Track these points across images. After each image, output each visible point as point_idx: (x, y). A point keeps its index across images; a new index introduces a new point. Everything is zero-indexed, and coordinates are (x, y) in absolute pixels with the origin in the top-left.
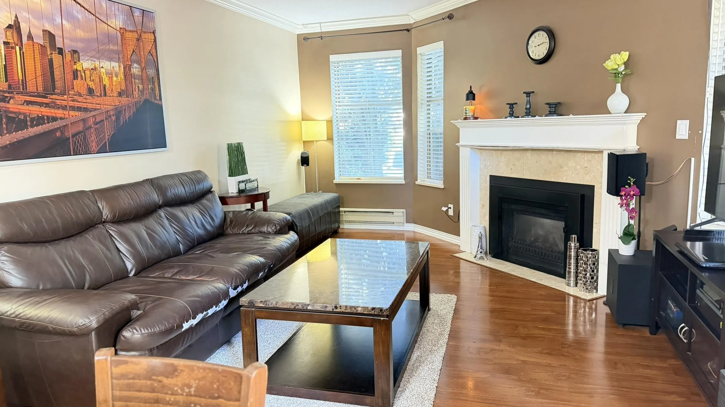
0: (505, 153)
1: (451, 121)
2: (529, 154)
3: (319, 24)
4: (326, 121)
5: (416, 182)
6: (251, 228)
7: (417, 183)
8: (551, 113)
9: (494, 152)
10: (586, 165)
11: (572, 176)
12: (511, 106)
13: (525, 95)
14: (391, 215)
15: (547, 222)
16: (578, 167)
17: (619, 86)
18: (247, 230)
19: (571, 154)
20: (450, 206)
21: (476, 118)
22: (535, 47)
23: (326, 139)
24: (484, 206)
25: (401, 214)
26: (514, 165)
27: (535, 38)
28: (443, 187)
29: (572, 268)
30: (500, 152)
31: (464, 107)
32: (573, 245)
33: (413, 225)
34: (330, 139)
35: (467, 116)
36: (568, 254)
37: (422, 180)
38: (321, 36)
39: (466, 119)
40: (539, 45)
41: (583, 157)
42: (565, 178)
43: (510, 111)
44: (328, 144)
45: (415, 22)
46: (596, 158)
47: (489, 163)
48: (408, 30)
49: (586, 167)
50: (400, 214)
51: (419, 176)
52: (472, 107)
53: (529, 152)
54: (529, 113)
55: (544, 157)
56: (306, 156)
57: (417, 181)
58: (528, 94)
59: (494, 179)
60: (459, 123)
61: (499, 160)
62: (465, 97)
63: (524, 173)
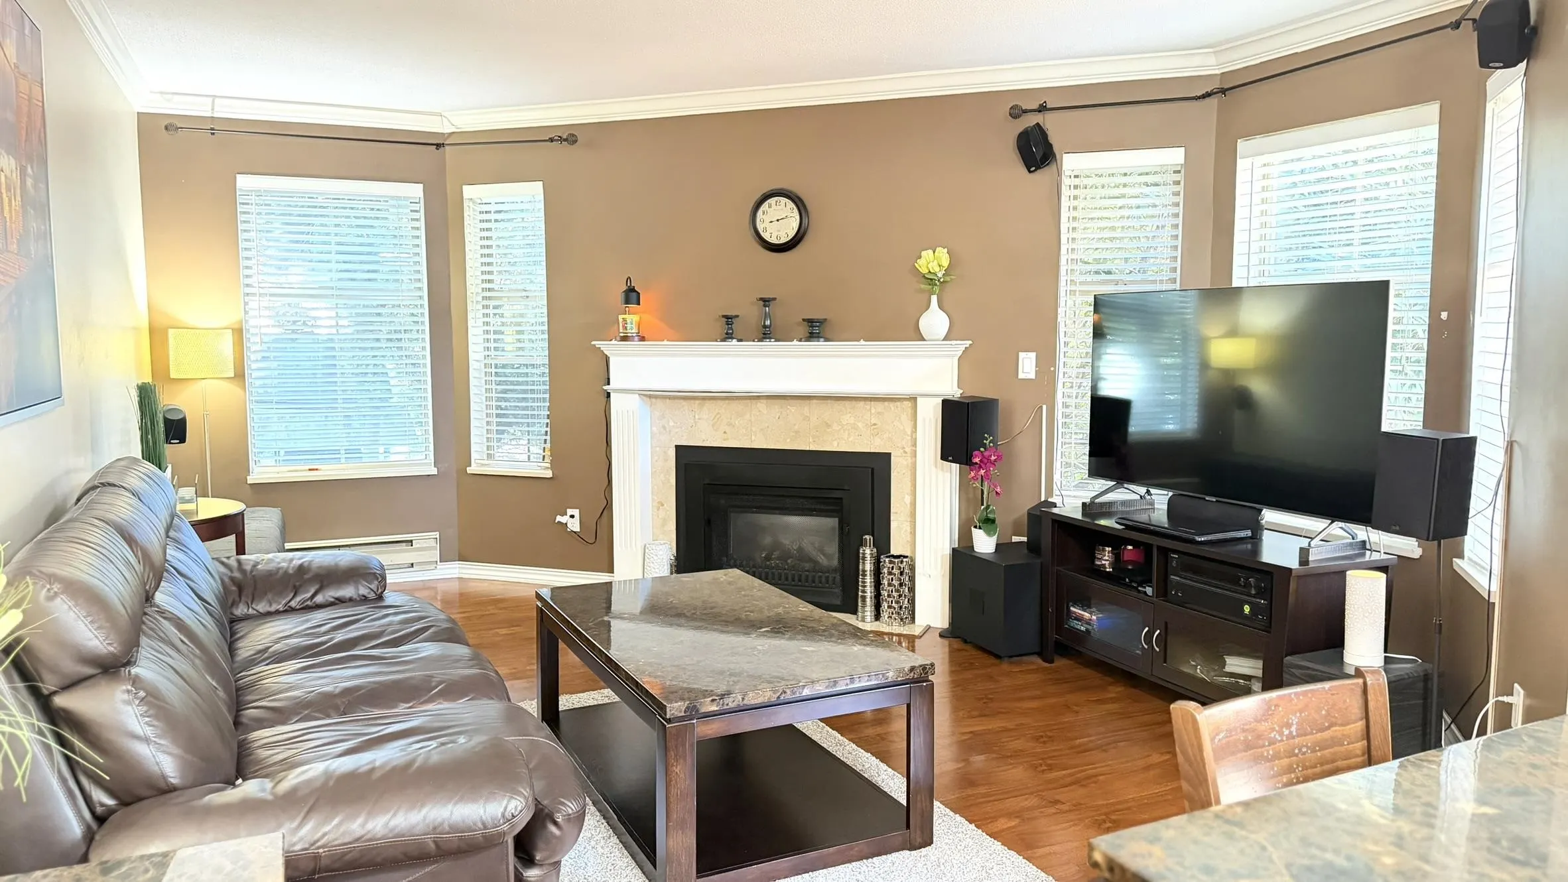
0: (708, 404)
1: (593, 343)
2: (762, 405)
3: (210, 99)
4: (230, 331)
5: (468, 469)
6: (309, 595)
7: (470, 470)
8: (812, 336)
9: (684, 403)
10: (873, 421)
11: (850, 439)
12: (729, 319)
13: (761, 303)
14: (403, 546)
15: (795, 520)
16: (860, 425)
17: (934, 298)
18: (298, 599)
19: (847, 403)
20: (570, 512)
21: (642, 339)
22: (771, 222)
23: (233, 376)
24: (663, 505)
25: (432, 543)
26: (729, 424)
27: (770, 206)
28: (549, 474)
29: (868, 591)
30: (697, 402)
31: (621, 317)
32: (868, 551)
33: (457, 564)
34: (240, 376)
35: (629, 335)
36: (861, 567)
37: (483, 463)
38: (214, 128)
39: (625, 338)
40: (778, 220)
41: (868, 407)
42: (835, 444)
43: (729, 329)
44: (235, 390)
45: (453, 133)
46: (893, 408)
47: (671, 424)
48: (438, 146)
49: (875, 424)
50: (427, 543)
51: (474, 456)
52: (635, 318)
53: (762, 401)
54: (766, 334)
55: (793, 409)
56: (180, 417)
57: (470, 466)
58: (766, 301)
59: (682, 452)
60: (609, 347)
61: (697, 417)
62: (620, 297)
63: (753, 438)
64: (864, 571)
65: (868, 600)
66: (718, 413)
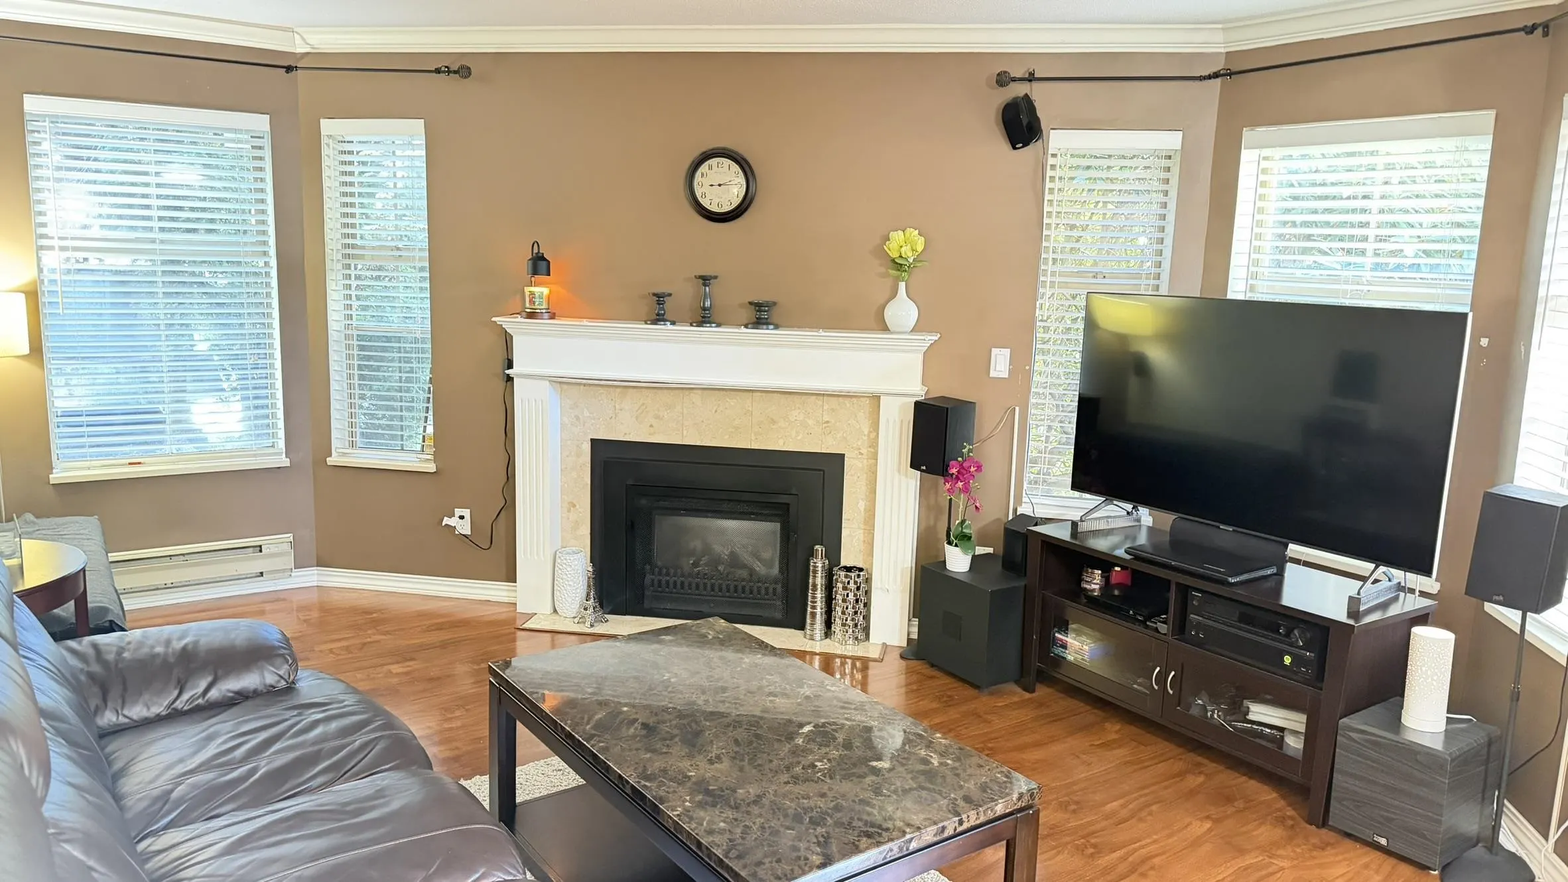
0: (631, 393)
1: (493, 319)
2: (696, 397)
4: (21, 294)
5: (328, 459)
6: (201, 689)
7: (331, 461)
8: (758, 323)
9: (602, 390)
10: (826, 418)
11: (799, 438)
12: (660, 298)
13: (701, 281)
14: (250, 553)
15: (731, 525)
16: (810, 422)
17: (902, 285)
19: (796, 398)
20: (458, 512)
21: (553, 317)
22: (712, 185)
23: (26, 353)
24: (574, 506)
25: (287, 547)
26: (657, 417)
27: (710, 168)
28: (431, 467)
30: (618, 390)
31: (527, 290)
32: (820, 565)
33: (315, 571)
34: (36, 353)
35: (537, 311)
36: (811, 581)
37: (343, 451)
39: (532, 315)
40: (720, 185)
41: (820, 403)
42: (781, 442)
43: (660, 309)
45: (308, 53)
46: (848, 405)
47: (586, 413)
48: (289, 69)
49: (827, 422)
50: (279, 544)
51: (335, 444)
52: (545, 291)
53: (695, 391)
54: (704, 318)
55: (732, 401)
57: (331, 456)
58: (705, 280)
59: (599, 447)
60: (510, 324)
61: (617, 407)
62: (524, 265)
63: (685, 432)
64: (815, 586)
65: (818, 617)
66: (643, 404)
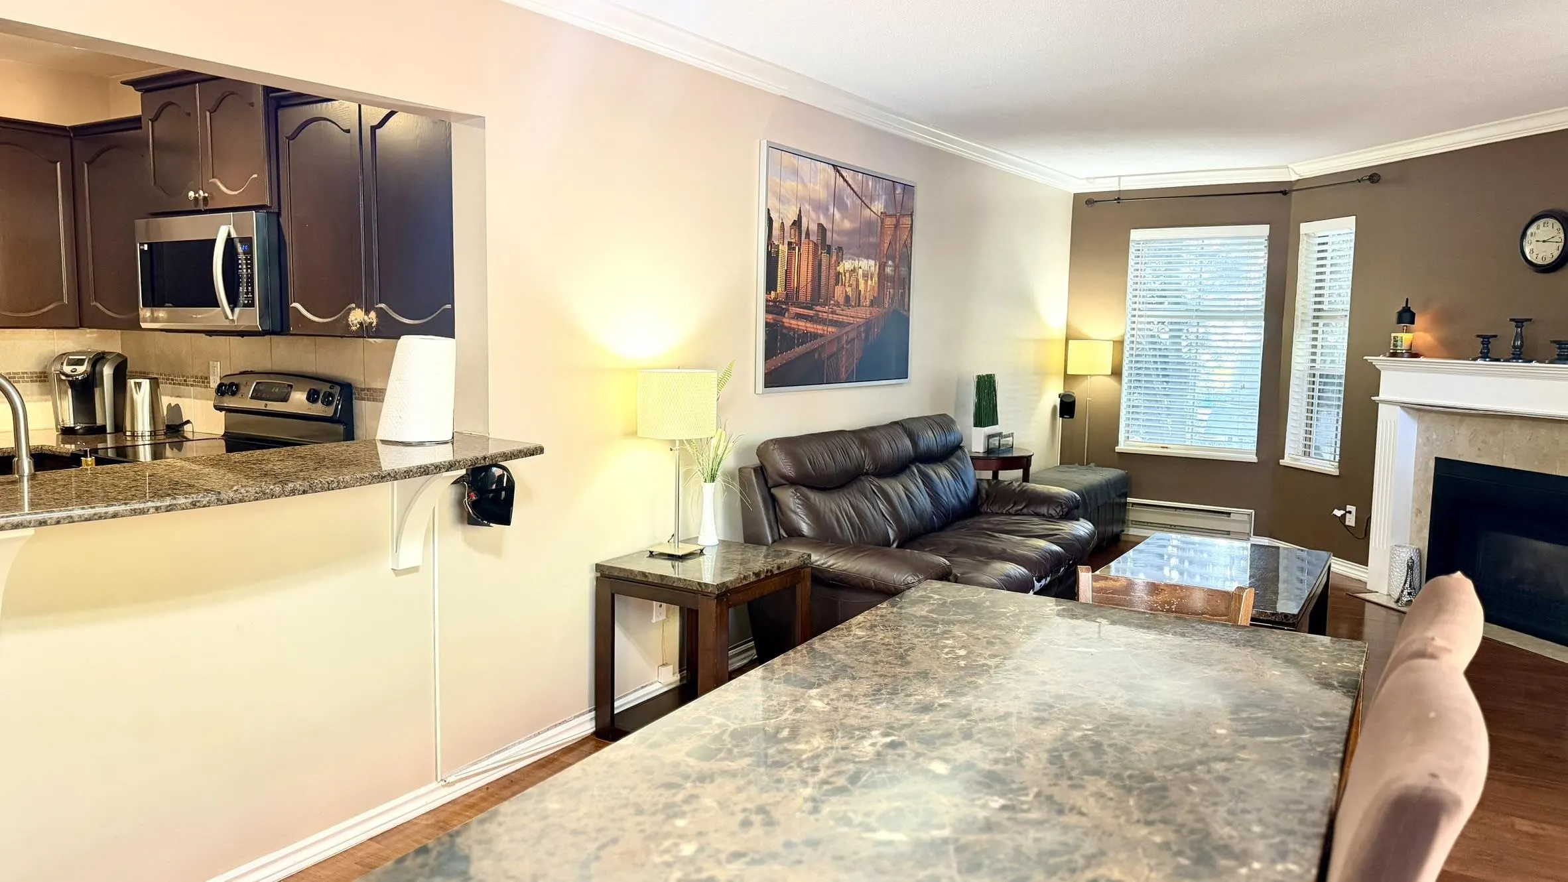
0: (1467, 419)
1: (1365, 358)
2: (1515, 426)
3: (1117, 178)
4: (1112, 343)
5: (1280, 461)
6: (1021, 507)
7: (1282, 462)
8: (1561, 359)
9: (1446, 418)
12: (1486, 340)
13: (1514, 323)
14: (1224, 517)
15: (1543, 547)
18: (1015, 509)
20: (1349, 508)
21: (1415, 356)
22: (1538, 241)
23: (1110, 373)
25: (1246, 518)
26: (1484, 442)
27: (1538, 228)
28: (1338, 474)
30: (1458, 417)
31: (1393, 335)
34: (1117, 373)
35: (1398, 351)
37: (1293, 456)
38: (1118, 198)
39: (1394, 355)
40: (1544, 241)
43: (1484, 348)
44: (1111, 382)
45: (1297, 180)
47: (1435, 437)
48: (1284, 193)
50: (1242, 517)
51: (1288, 451)
52: (1408, 336)
53: (1515, 421)
54: (1519, 355)
55: (1543, 431)
56: (1071, 400)
57: (1283, 458)
58: (1519, 323)
59: (1443, 465)
60: (1379, 361)
61: (1456, 432)
62: (1395, 317)
63: (1504, 457)
66: (1475, 430)
